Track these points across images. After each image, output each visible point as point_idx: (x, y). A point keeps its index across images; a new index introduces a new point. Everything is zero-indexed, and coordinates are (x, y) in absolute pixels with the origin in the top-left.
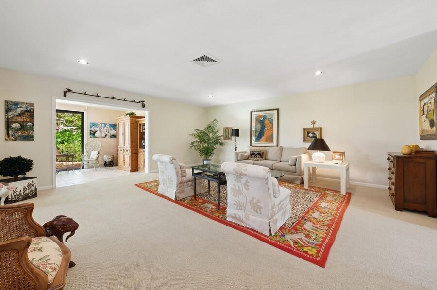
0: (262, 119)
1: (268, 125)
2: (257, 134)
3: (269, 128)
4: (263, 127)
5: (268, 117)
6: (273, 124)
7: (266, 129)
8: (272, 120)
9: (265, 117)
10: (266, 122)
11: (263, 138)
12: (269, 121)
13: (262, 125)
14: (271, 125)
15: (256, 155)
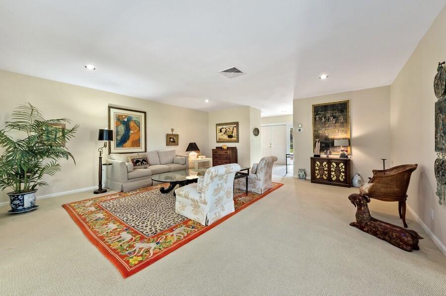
0: (126, 120)
1: (134, 128)
2: (119, 138)
3: (136, 131)
4: (128, 129)
5: (134, 119)
6: (140, 127)
7: (131, 132)
8: (139, 123)
9: (129, 119)
10: (132, 124)
11: (129, 143)
12: (136, 123)
13: (126, 128)
14: (137, 128)
15: (142, 162)
